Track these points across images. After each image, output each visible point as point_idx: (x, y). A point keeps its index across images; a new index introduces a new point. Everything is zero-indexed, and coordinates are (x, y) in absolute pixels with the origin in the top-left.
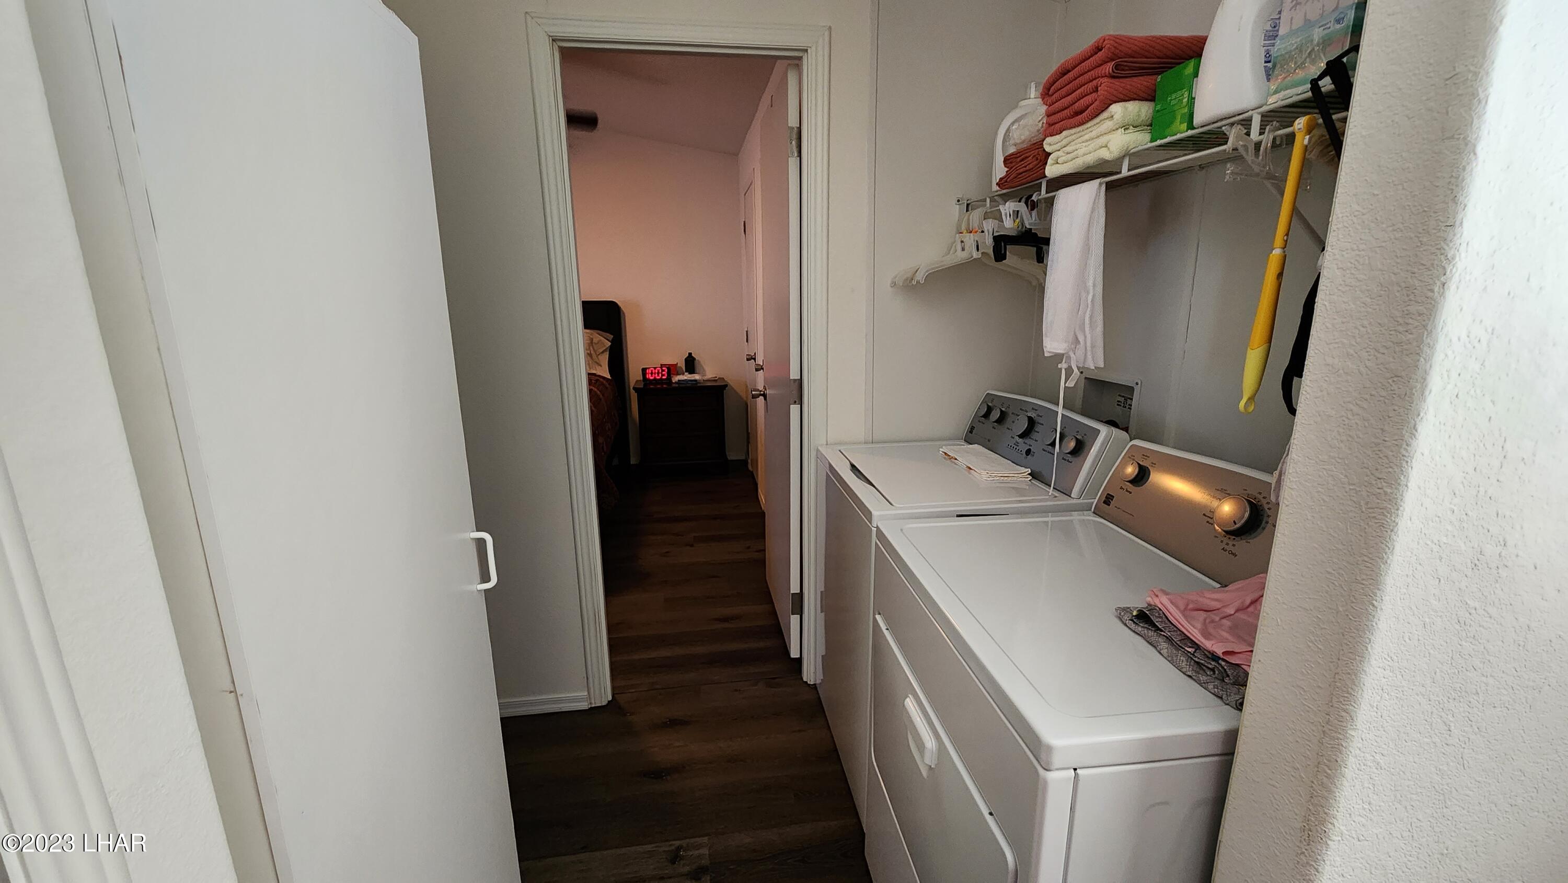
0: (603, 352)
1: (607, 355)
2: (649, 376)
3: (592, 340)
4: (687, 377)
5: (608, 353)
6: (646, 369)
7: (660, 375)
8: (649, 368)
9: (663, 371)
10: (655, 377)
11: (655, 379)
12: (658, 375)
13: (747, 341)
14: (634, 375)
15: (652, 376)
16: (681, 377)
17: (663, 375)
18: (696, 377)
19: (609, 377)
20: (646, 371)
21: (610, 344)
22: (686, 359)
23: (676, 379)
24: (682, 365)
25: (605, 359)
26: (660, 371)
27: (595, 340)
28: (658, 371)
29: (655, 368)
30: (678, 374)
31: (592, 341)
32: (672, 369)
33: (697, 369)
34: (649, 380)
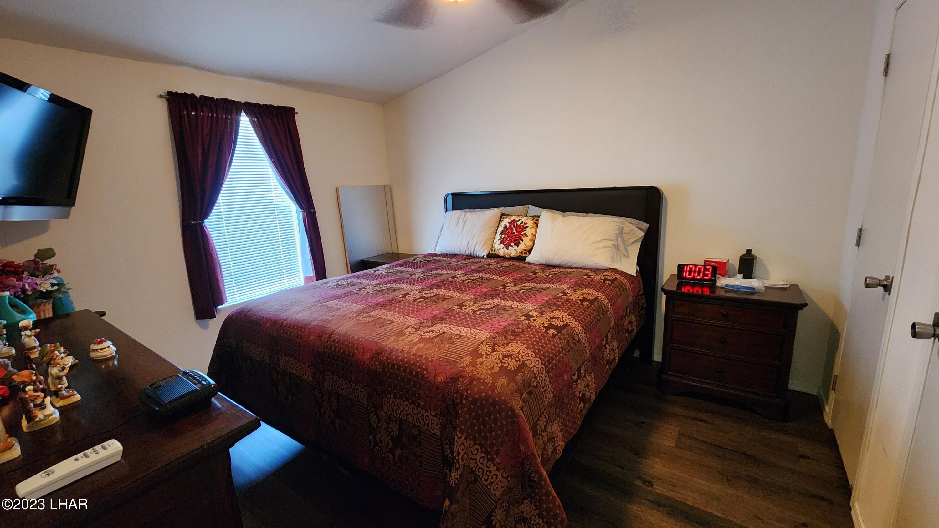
0: (633, 243)
1: (637, 247)
2: (686, 274)
3: (620, 229)
4: (739, 281)
5: (640, 244)
6: (684, 265)
7: (701, 275)
8: (687, 265)
9: (706, 270)
10: (694, 276)
11: (694, 279)
12: (699, 275)
13: (858, 244)
14: (667, 273)
15: (690, 274)
16: (730, 281)
17: (705, 275)
18: (754, 283)
19: (633, 272)
20: (683, 268)
21: (643, 234)
22: (740, 257)
23: (722, 282)
24: (735, 263)
25: (634, 252)
26: (702, 269)
27: (626, 230)
28: (700, 269)
29: (696, 266)
30: (726, 276)
31: (622, 230)
32: (719, 268)
33: (757, 270)
34: (685, 278)
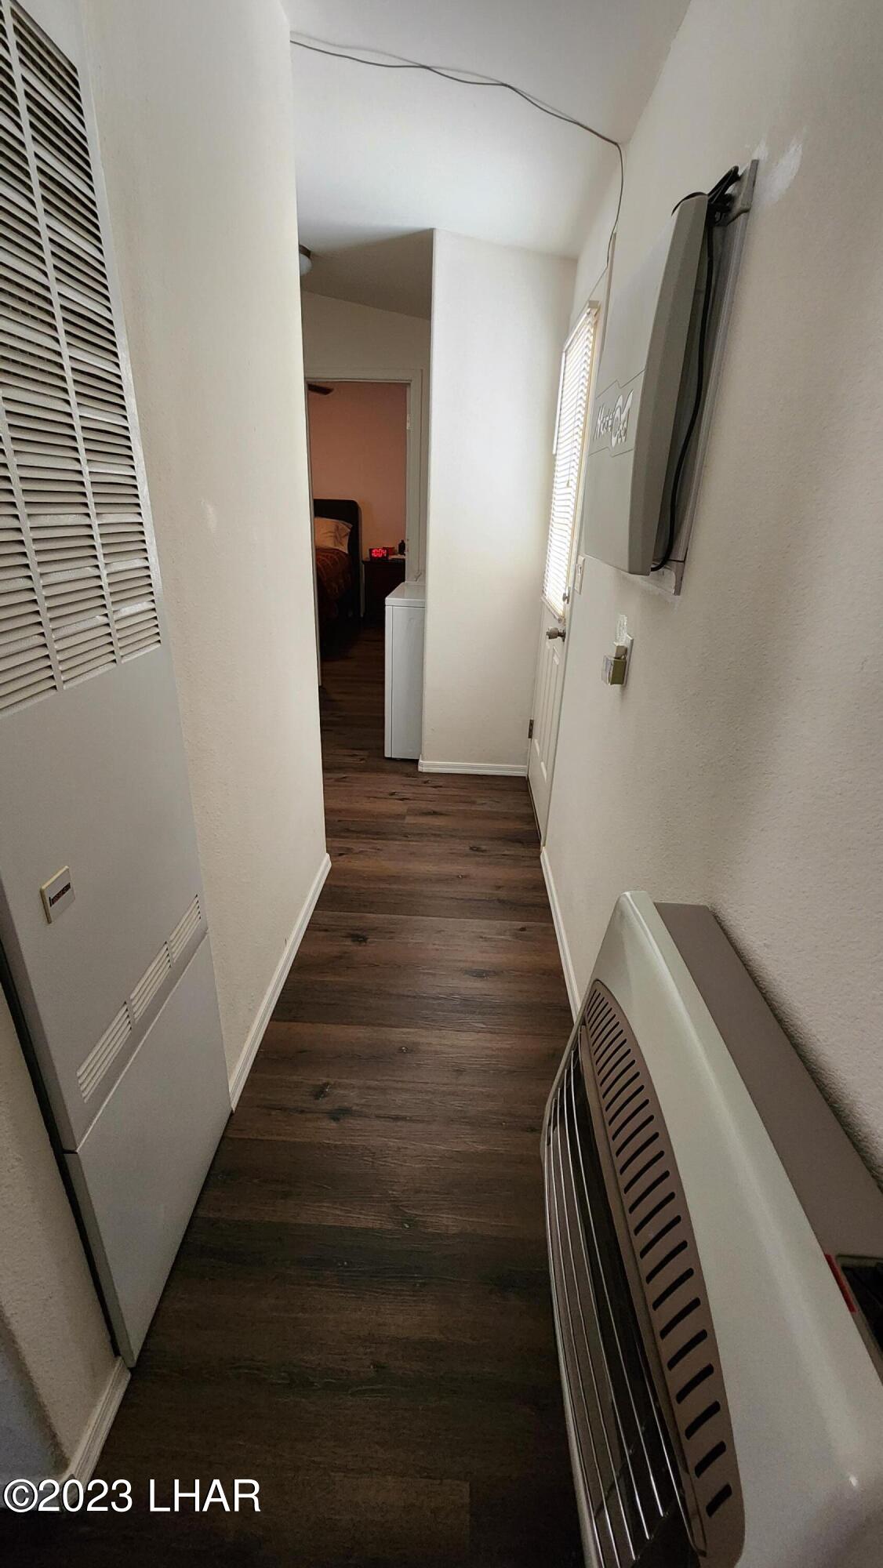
0: (345, 535)
1: (347, 537)
2: (374, 555)
3: (338, 527)
4: (399, 556)
5: (349, 536)
6: (372, 549)
8: (375, 549)
9: (384, 551)
11: (377, 557)
12: (380, 554)
14: (365, 555)
15: (376, 555)
16: (395, 557)
17: (383, 554)
19: (347, 552)
20: (373, 551)
21: (349, 530)
22: (399, 545)
23: (392, 557)
24: (397, 548)
25: (346, 541)
27: (340, 527)
28: (381, 552)
29: (379, 550)
30: (394, 554)
32: (390, 551)
34: (374, 557)
